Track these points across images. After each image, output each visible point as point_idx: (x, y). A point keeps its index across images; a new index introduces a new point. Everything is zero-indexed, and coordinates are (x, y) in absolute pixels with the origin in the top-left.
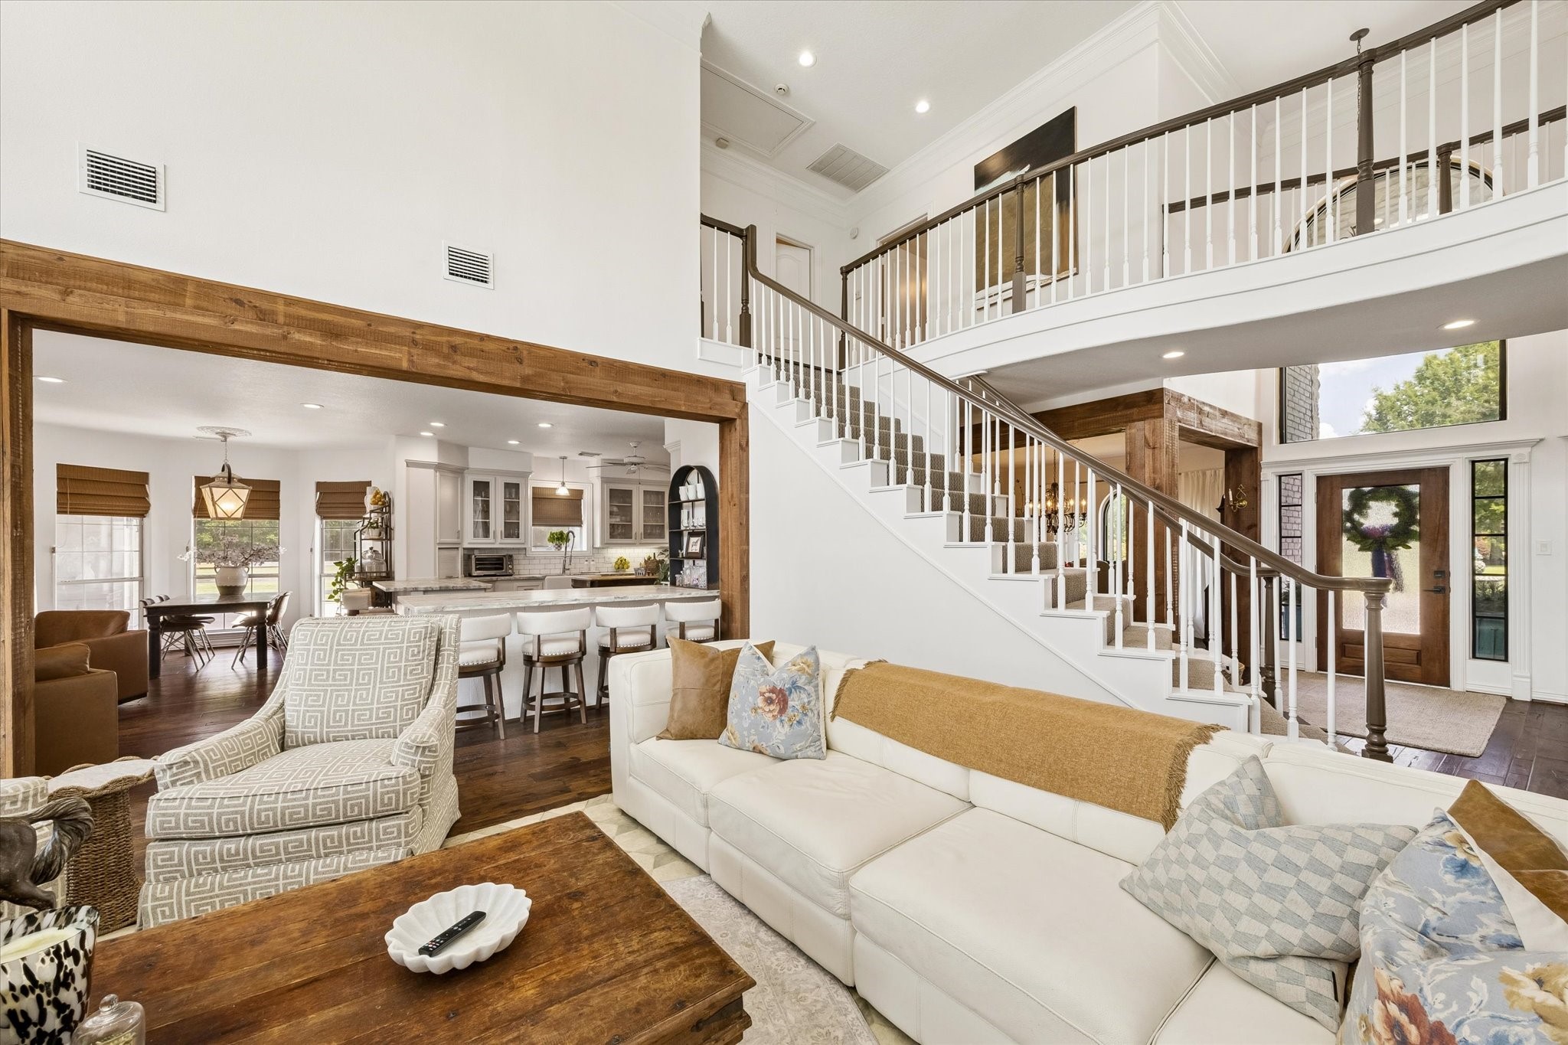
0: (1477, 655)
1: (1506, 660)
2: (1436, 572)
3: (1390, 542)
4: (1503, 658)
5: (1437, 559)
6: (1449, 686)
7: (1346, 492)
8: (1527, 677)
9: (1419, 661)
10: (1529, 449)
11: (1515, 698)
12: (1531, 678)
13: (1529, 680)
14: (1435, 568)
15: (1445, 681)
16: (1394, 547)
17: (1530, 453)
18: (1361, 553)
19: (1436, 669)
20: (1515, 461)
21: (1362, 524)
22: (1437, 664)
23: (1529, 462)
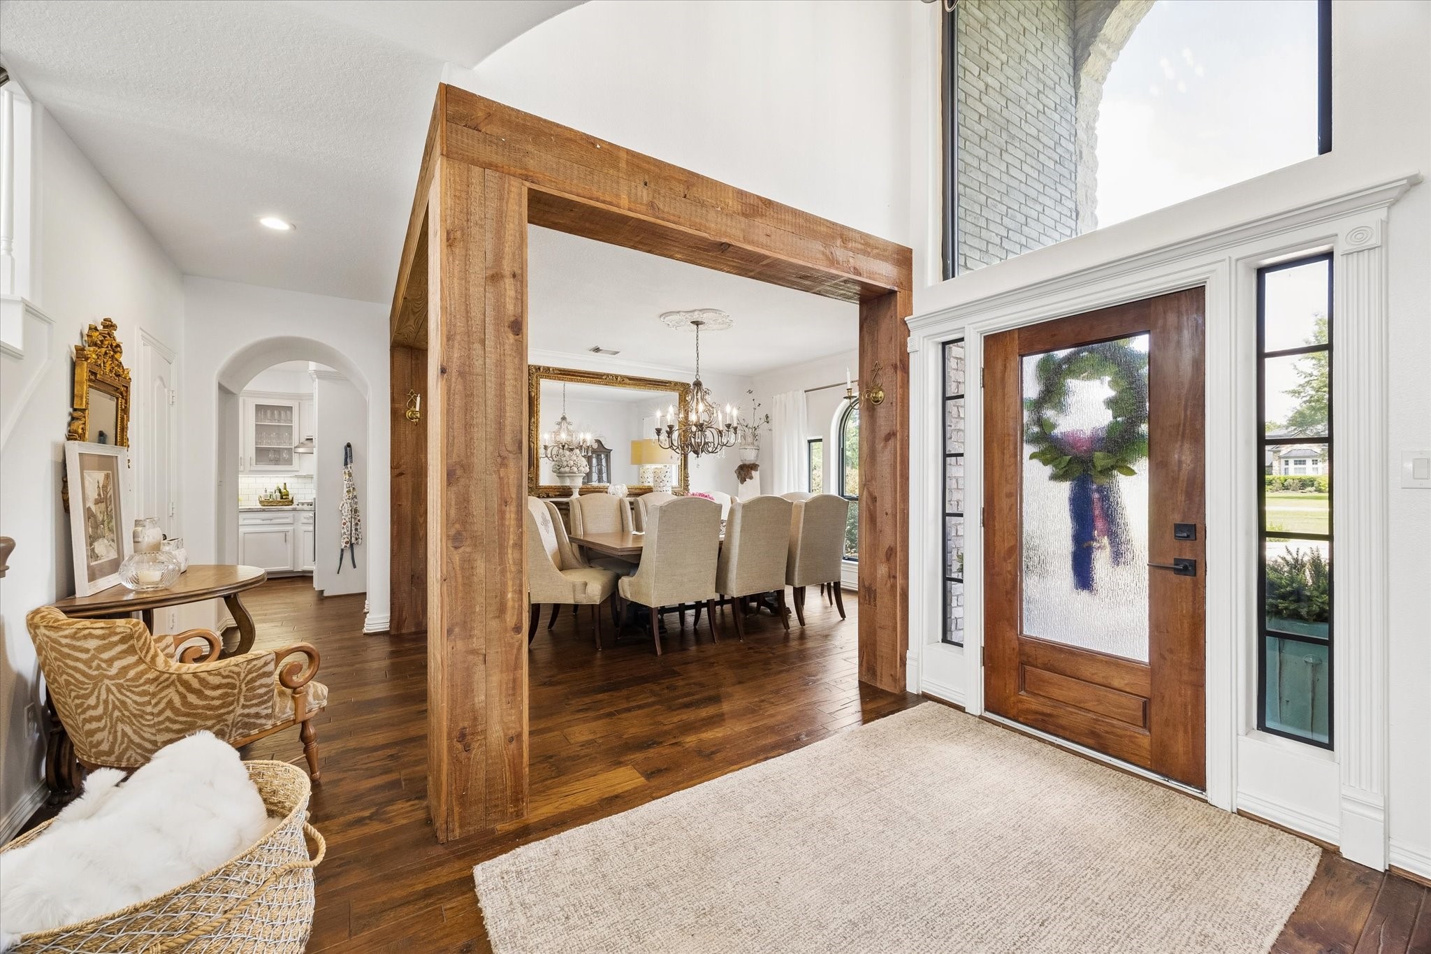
0: (1269, 724)
1: (1330, 746)
2: (1178, 528)
3: (1100, 459)
4: (1326, 740)
5: (1181, 498)
6: (1204, 789)
7: (1031, 363)
8: (1375, 808)
9: (1146, 722)
10: (1382, 213)
11: (1346, 854)
12: (1386, 810)
13: (1381, 817)
14: (1177, 518)
15: (1195, 776)
16: (1107, 472)
17: (1385, 224)
18: (1053, 483)
19: (1179, 746)
20: (1348, 248)
21: (1054, 426)
22: (1181, 734)
23: (1383, 245)
